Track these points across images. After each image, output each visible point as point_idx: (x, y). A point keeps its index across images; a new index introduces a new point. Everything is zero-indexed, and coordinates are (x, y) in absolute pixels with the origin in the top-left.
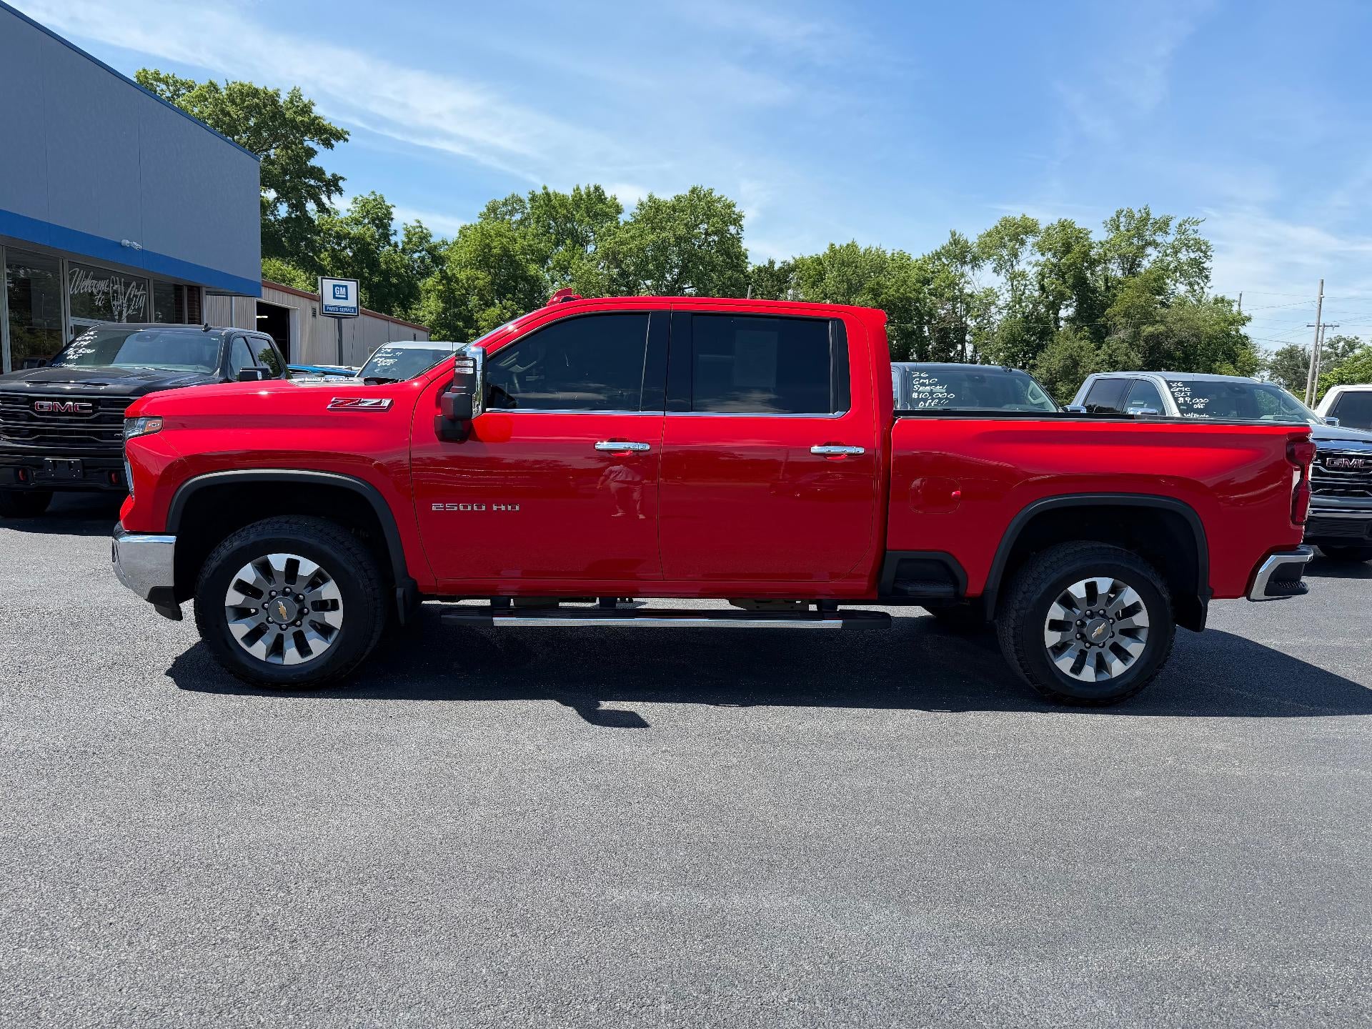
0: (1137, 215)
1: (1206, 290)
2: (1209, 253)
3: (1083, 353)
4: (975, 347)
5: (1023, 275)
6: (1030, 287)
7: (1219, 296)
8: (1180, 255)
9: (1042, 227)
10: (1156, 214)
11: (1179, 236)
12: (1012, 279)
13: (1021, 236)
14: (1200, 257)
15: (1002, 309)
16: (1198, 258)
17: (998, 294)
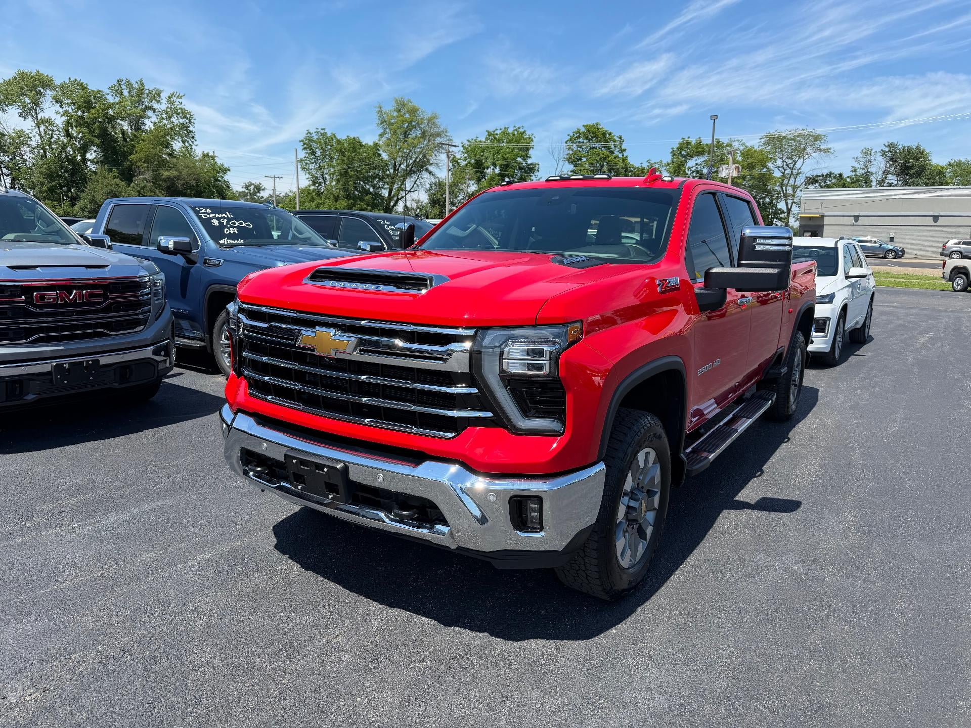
0: (135, 85)
1: (193, 147)
2: (192, 121)
3: (120, 189)
4: (13, 179)
5: (49, 122)
6: (57, 133)
7: (206, 152)
8: (173, 119)
9: (57, 82)
10: (149, 86)
11: (170, 105)
12: (38, 126)
13: (40, 89)
14: (186, 123)
15: (34, 148)
16: (185, 123)
17: (30, 135)
